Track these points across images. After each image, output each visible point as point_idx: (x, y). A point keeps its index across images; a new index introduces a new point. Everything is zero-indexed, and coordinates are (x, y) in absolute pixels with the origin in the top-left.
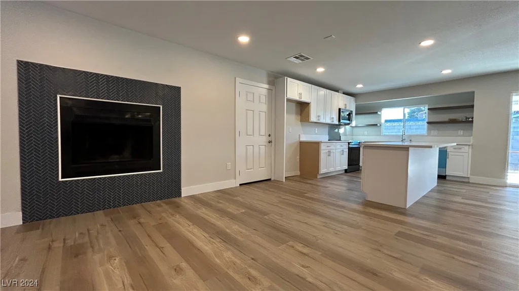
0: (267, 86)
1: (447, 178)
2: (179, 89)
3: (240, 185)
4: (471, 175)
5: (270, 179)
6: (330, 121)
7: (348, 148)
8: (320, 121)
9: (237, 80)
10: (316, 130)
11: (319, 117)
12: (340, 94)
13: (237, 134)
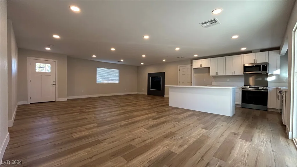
2: (165, 72)
6: (231, 74)
7: (241, 91)
8: (218, 75)
9: (179, 66)
10: (229, 80)
11: (217, 73)
12: (246, 55)
13: (178, 82)
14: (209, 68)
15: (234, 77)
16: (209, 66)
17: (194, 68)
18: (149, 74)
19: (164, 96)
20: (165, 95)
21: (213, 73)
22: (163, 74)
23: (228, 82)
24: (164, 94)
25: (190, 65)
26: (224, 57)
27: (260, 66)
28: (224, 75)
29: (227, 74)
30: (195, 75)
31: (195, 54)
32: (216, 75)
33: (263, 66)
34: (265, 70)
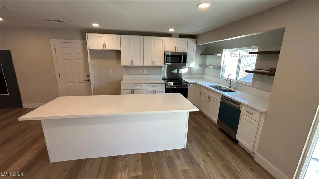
6: (150, 64)
7: (165, 88)
8: (134, 65)
10: (145, 71)
11: (132, 62)
12: (167, 38)
13: (57, 76)
14: (118, 53)
15: (154, 68)
16: (119, 49)
17: (89, 50)
19: (22, 107)
20: (23, 105)
21: (125, 61)
23: (144, 74)
24: (22, 103)
25: (80, 41)
26: (141, 37)
27: (181, 56)
28: (142, 65)
29: (145, 65)
30: (93, 62)
32: (130, 65)
33: (184, 56)
34: (185, 61)
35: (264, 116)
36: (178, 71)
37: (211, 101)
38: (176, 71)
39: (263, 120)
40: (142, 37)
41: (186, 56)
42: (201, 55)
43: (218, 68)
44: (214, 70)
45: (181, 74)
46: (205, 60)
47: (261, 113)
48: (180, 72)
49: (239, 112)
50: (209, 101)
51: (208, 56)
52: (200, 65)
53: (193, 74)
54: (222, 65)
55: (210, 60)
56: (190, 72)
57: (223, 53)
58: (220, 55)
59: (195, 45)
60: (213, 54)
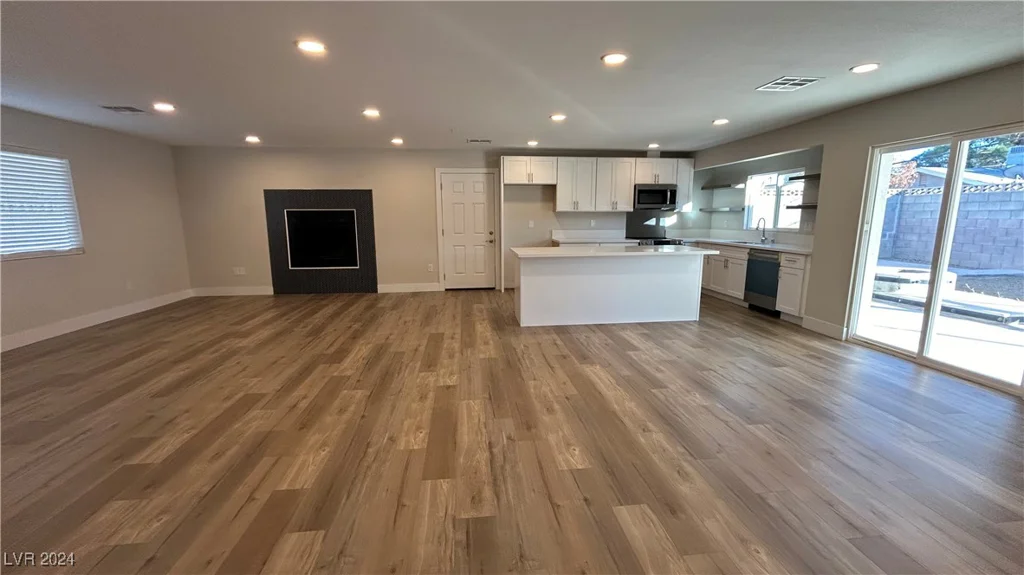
0: (485, 170)
1: (781, 317)
2: (371, 191)
3: (446, 290)
4: (806, 313)
5: (493, 289)
6: (607, 208)
8: (579, 210)
9: (438, 171)
10: (593, 222)
11: (576, 204)
12: (639, 160)
13: (440, 233)
14: (553, 188)
15: (614, 216)
16: (554, 182)
17: (504, 185)
18: (269, 195)
19: (376, 292)
20: (378, 286)
21: (563, 203)
22: (364, 198)
23: (593, 229)
24: (375, 283)
26: (593, 159)
27: (666, 192)
28: (593, 210)
29: (598, 209)
30: (509, 206)
31: (531, 139)
32: (573, 210)
33: (671, 191)
34: (673, 201)
35: (809, 259)
36: (658, 222)
37: (730, 265)
38: (652, 222)
39: (809, 266)
40: (595, 159)
41: (675, 191)
42: (703, 189)
43: (739, 211)
44: (732, 216)
45: (663, 227)
46: (710, 200)
47: (807, 256)
48: (661, 224)
49: (779, 265)
50: (726, 267)
51: (716, 191)
52: (701, 210)
53: (690, 228)
54: (746, 204)
55: (722, 199)
56: (682, 224)
57: (748, 182)
58: (741, 186)
59: (693, 171)
60: (730, 186)
